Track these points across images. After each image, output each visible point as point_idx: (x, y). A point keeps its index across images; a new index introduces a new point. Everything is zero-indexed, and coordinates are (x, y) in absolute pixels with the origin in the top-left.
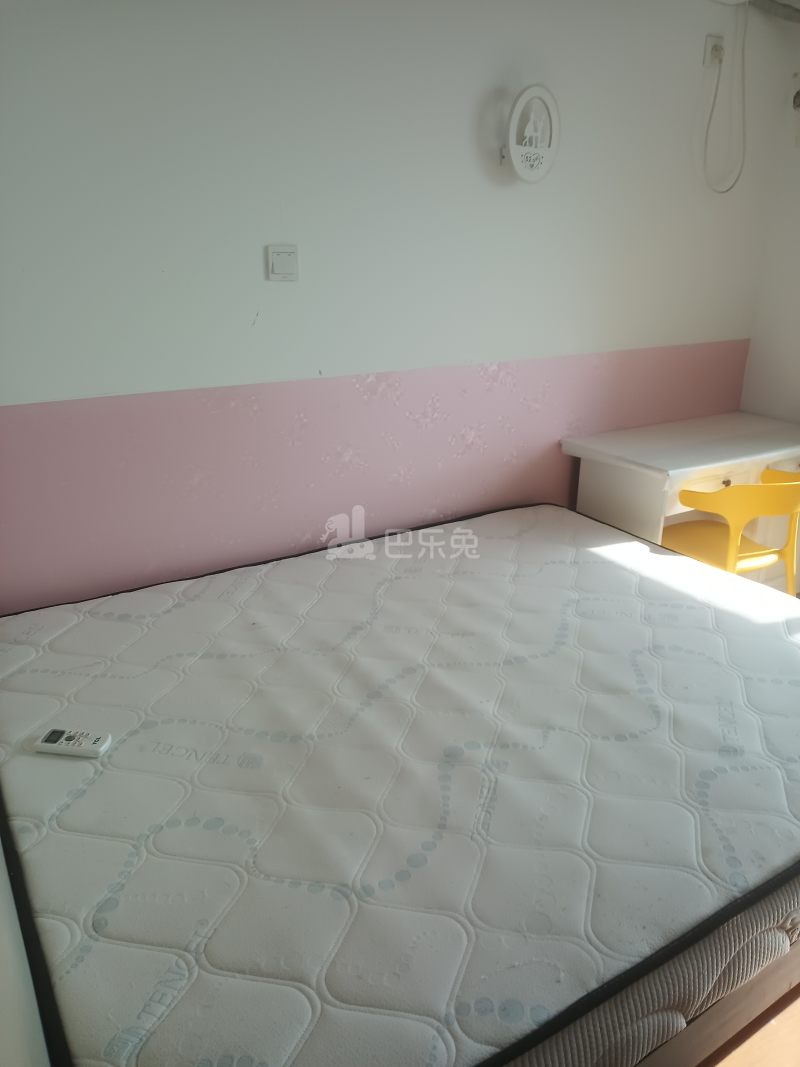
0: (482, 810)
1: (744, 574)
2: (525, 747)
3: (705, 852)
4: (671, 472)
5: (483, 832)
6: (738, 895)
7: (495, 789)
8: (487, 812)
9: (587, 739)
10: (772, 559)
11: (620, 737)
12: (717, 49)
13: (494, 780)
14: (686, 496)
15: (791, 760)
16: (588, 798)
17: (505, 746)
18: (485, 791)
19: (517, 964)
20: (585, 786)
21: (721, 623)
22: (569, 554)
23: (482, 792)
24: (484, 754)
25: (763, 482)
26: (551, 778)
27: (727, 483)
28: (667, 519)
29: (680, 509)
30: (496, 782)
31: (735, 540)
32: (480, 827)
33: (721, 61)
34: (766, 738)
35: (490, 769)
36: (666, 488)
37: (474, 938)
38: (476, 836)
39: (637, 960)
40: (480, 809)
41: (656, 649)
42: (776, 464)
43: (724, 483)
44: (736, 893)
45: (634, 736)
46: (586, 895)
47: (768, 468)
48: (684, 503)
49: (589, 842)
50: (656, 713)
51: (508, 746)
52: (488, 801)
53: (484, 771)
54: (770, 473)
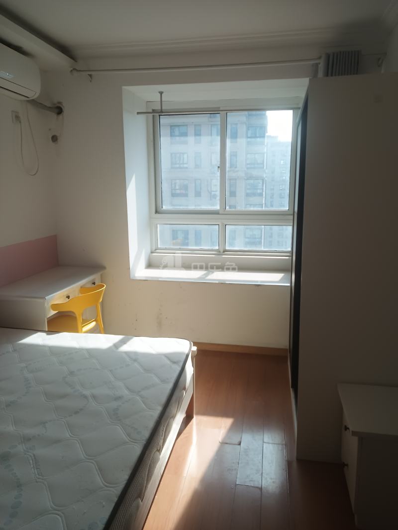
0: (34, 469)
1: (87, 332)
2: (39, 435)
3: (129, 435)
4: (46, 298)
5: (41, 477)
6: (145, 443)
7: (35, 458)
8: (37, 468)
9: (63, 420)
10: (94, 324)
11: (76, 413)
12: (17, 117)
13: (32, 455)
14: (54, 307)
15: (140, 392)
16: (76, 440)
17: (29, 439)
18: (31, 462)
19: (85, 511)
20: (73, 437)
21: (91, 354)
22: (10, 348)
23: (30, 463)
24: (21, 448)
25: (82, 294)
26: (57, 441)
27: (68, 297)
28: (48, 319)
29: (53, 313)
30: (34, 455)
31: (80, 320)
32: (37, 476)
33: (20, 122)
34: (128, 388)
35: (28, 452)
36: (46, 305)
37: (62, 515)
38: (38, 480)
39: (125, 482)
40: (33, 469)
41: (72, 373)
42: (84, 285)
43: (67, 297)
44: (144, 442)
45: (81, 410)
46: (97, 473)
47: (81, 287)
48: (54, 310)
49: (86, 455)
50: (85, 397)
51: (30, 439)
52: (34, 464)
53: (25, 454)
54: (83, 289)
